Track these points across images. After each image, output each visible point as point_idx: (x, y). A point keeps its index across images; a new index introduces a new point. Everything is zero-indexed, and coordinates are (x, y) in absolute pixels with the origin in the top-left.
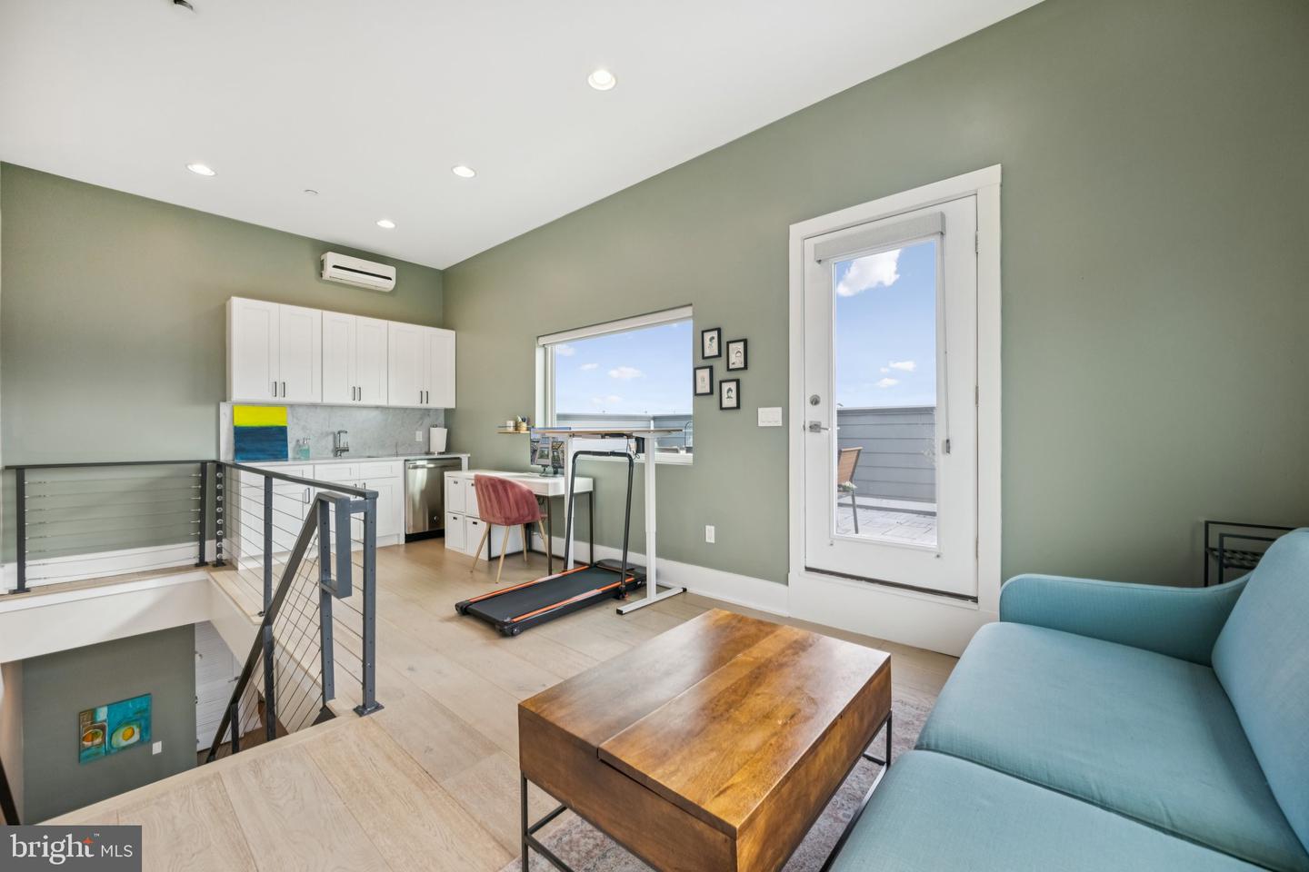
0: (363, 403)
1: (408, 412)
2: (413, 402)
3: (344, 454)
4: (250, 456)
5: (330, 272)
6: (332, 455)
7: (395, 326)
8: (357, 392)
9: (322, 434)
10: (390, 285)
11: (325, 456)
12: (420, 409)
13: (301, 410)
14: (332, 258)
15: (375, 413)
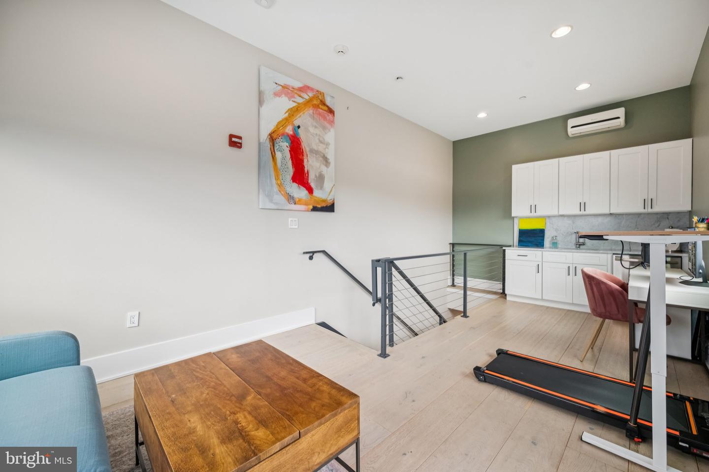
0: (587, 212)
1: (642, 216)
2: (639, 209)
3: (581, 247)
4: (525, 244)
5: (571, 132)
6: (574, 247)
7: (615, 153)
8: (583, 206)
9: (568, 233)
10: (621, 122)
11: (569, 247)
12: (644, 214)
13: (554, 220)
14: (571, 122)
15: (608, 219)
